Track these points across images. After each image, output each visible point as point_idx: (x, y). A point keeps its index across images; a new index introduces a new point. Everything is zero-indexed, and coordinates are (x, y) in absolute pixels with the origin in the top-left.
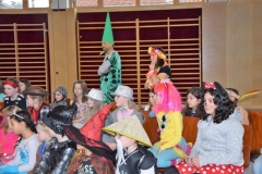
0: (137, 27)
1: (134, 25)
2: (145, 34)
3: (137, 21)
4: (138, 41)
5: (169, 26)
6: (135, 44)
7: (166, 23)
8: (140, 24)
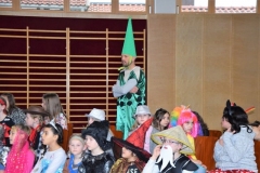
1: (64, 35)
2: (77, 47)
4: (68, 56)
5: (107, 39)
6: (64, 59)
7: (104, 35)
8: (71, 35)
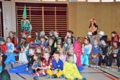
0: (43, 10)
3: (43, 8)
